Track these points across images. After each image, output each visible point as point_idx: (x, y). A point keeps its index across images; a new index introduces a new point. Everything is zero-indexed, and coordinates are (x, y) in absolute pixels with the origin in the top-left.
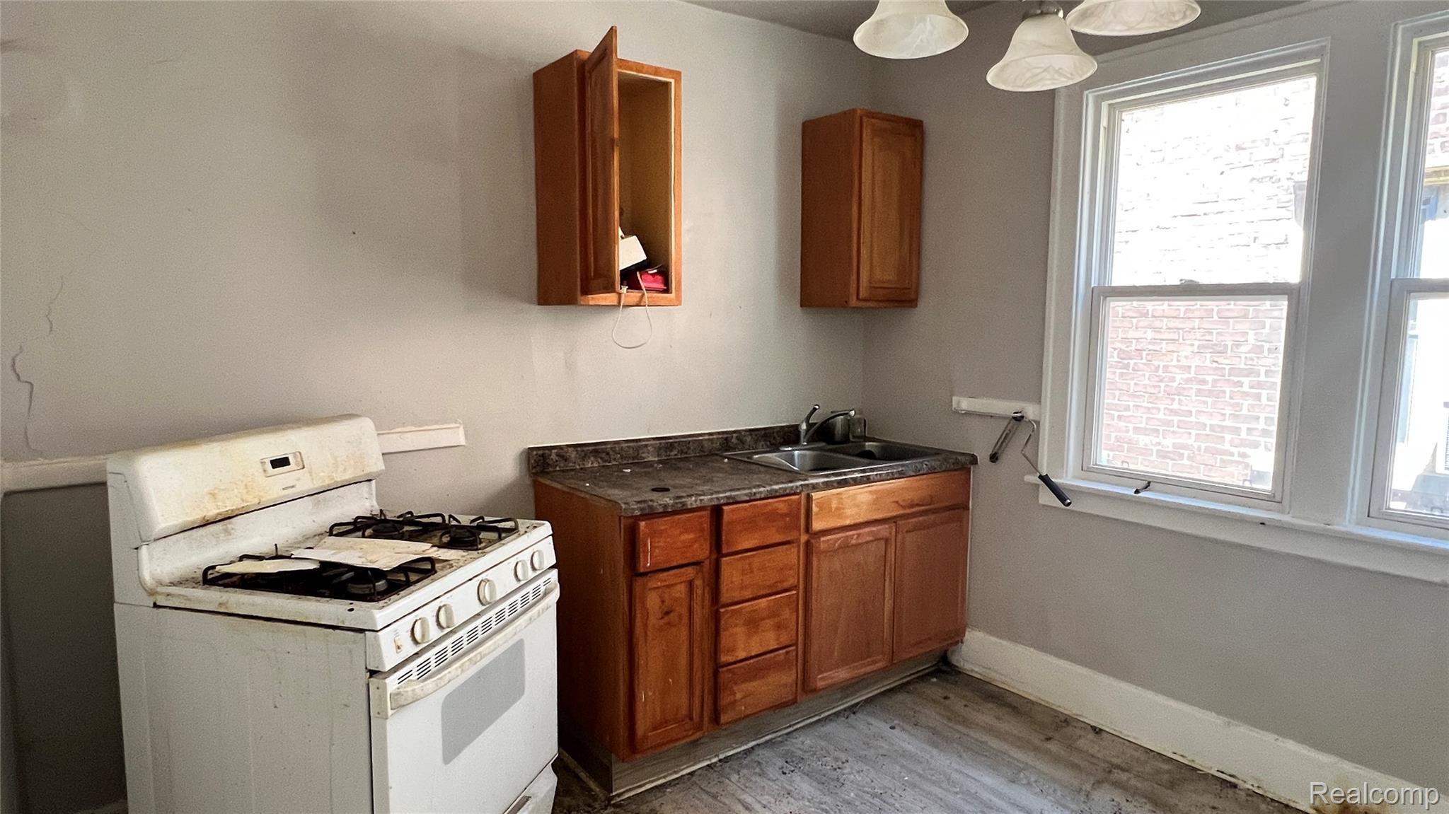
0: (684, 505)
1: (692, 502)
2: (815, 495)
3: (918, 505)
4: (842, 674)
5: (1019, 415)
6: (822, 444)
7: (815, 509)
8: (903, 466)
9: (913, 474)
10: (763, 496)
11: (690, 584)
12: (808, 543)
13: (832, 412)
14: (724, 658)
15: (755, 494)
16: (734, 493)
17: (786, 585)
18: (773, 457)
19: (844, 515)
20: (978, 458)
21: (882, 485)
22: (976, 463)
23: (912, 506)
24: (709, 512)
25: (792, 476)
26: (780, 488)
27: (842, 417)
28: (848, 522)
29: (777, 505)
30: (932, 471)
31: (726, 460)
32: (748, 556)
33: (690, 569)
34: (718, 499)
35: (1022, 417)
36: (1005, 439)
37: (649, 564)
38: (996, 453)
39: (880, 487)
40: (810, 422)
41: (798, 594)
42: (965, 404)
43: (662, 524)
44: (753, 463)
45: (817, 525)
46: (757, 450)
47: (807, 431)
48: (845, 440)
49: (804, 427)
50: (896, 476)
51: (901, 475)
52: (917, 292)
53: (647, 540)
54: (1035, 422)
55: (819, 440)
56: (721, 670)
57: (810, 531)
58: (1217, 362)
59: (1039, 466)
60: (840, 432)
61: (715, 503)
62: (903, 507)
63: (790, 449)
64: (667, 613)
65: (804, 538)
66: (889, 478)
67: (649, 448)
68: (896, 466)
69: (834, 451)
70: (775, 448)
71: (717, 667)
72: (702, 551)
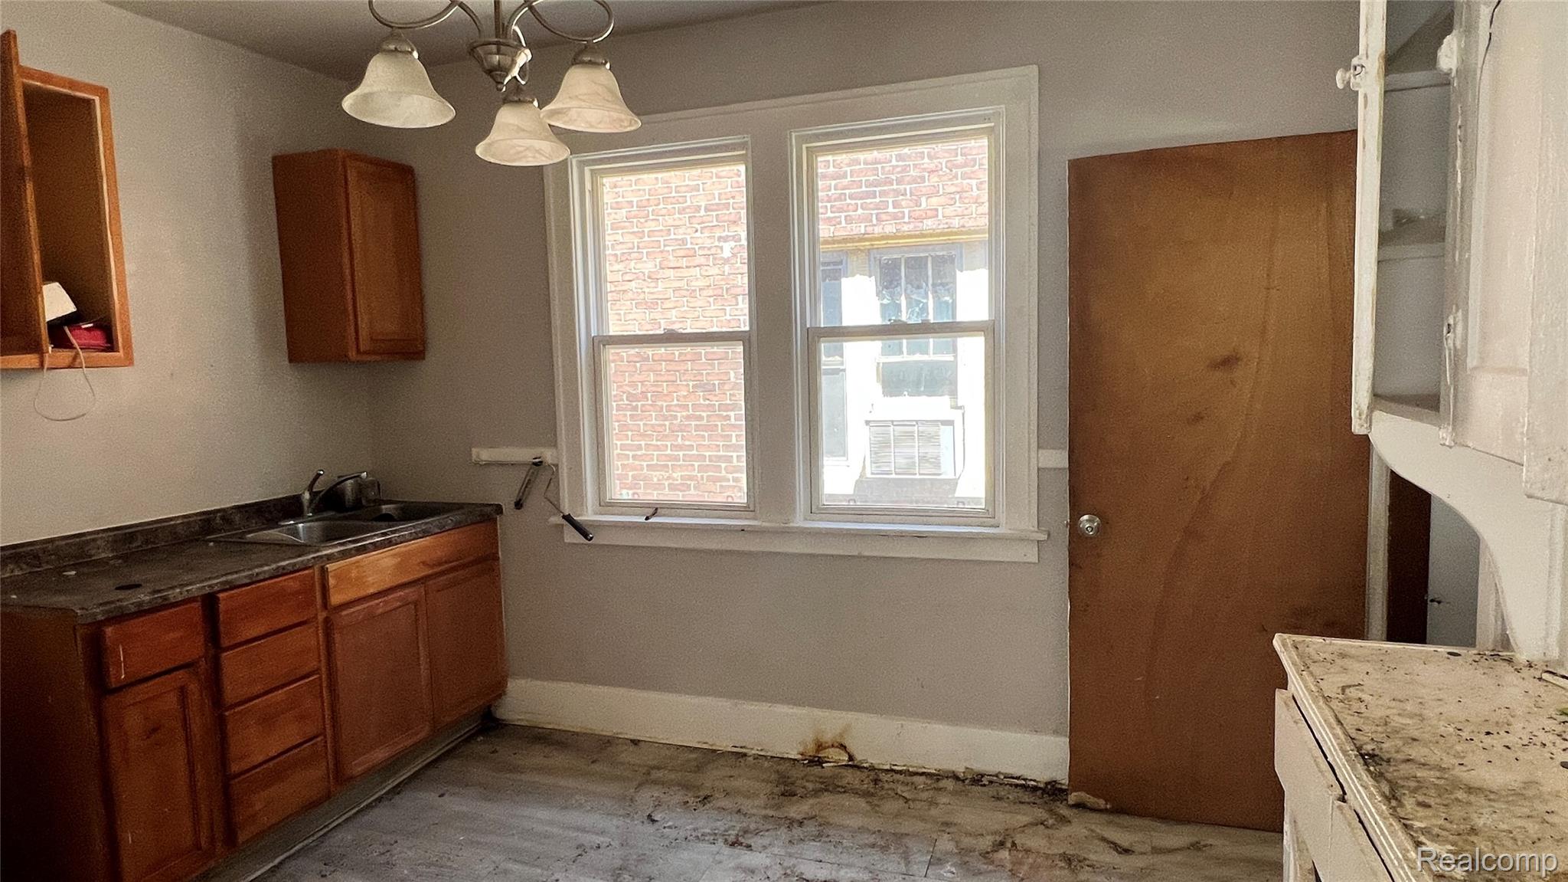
0: (166, 599)
1: (175, 594)
2: (331, 567)
3: (446, 562)
4: (380, 755)
5: (537, 460)
6: (331, 513)
7: (332, 582)
8: (426, 523)
9: (439, 531)
10: (267, 576)
11: (183, 691)
12: (327, 620)
13: (339, 477)
14: (235, 768)
15: (257, 574)
16: (230, 577)
17: (307, 670)
18: (273, 534)
19: (366, 584)
20: (503, 506)
21: (405, 546)
22: (502, 513)
23: (440, 564)
24: (200, 603)
25: (300, 549)
26: (287, 565)
27: (350, 481)
28: (371, 591)
29: (283, 583)
30: (457, 526)
31: (211, 544)
32: (254, 647)
33: (180, 674)
34: (210, 586)
35: (541, 462)
36: (527, 485)
37: (123, 677)
38: (520, 500)
39: (403, 549)
40: (314, 490)
41: (320, 678)
42: (485, 455)
43: (136, 626)
44: (248, 543)
45: (336, 599)
46: (250, 529)
47: (311, 501)
48: (357, 504)
49: (307, 496)
50: (420, 535)
51: (425, 533)
52: (424, 343)
53: (118, 647)
54: (554, 465)
55: (326, 509)
56: (232, 782)
57: (329, 608)
58: (708, 400)
59: (562, 507)
60: (351, 498)
61: (207, 590)
62: (432, 566)
63: (292, 522)
64: (155, 730)
65: (322, 616)
66: (412, 538)
67: (98, 542)
68: (420, 524)
69: (346, 518)
70: (273, 523)
71: (226, 780)
72: (195, 648)
